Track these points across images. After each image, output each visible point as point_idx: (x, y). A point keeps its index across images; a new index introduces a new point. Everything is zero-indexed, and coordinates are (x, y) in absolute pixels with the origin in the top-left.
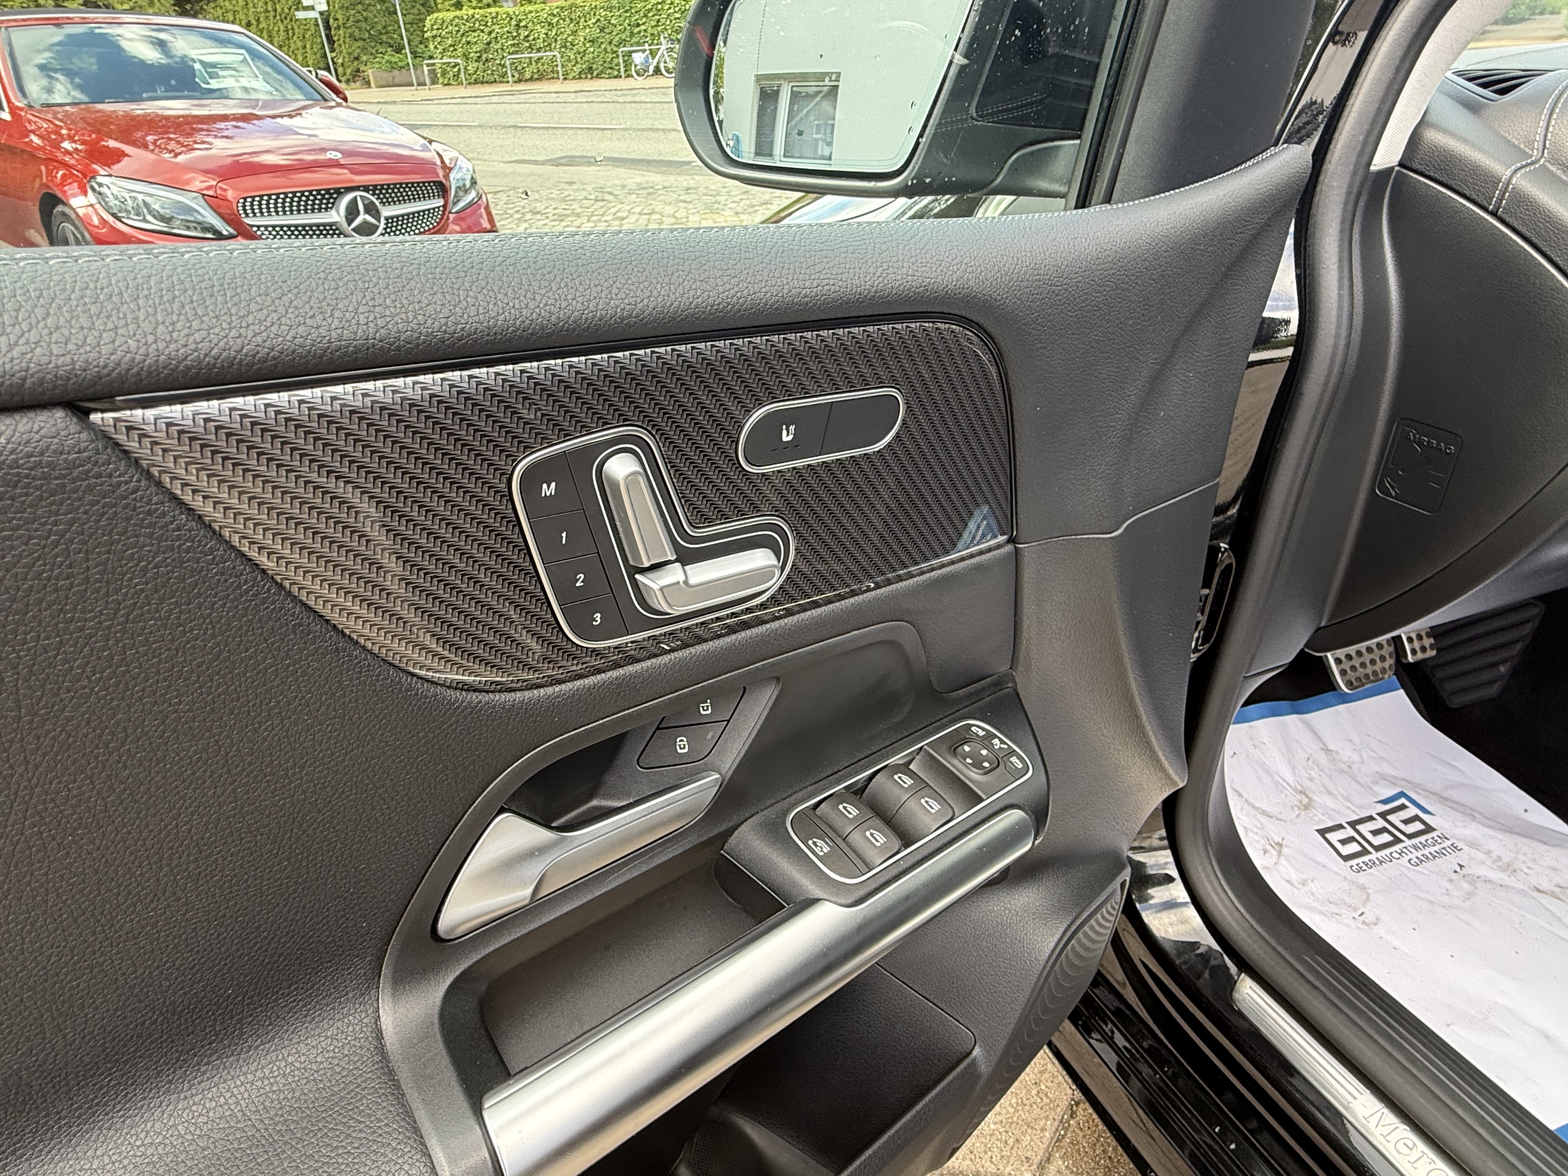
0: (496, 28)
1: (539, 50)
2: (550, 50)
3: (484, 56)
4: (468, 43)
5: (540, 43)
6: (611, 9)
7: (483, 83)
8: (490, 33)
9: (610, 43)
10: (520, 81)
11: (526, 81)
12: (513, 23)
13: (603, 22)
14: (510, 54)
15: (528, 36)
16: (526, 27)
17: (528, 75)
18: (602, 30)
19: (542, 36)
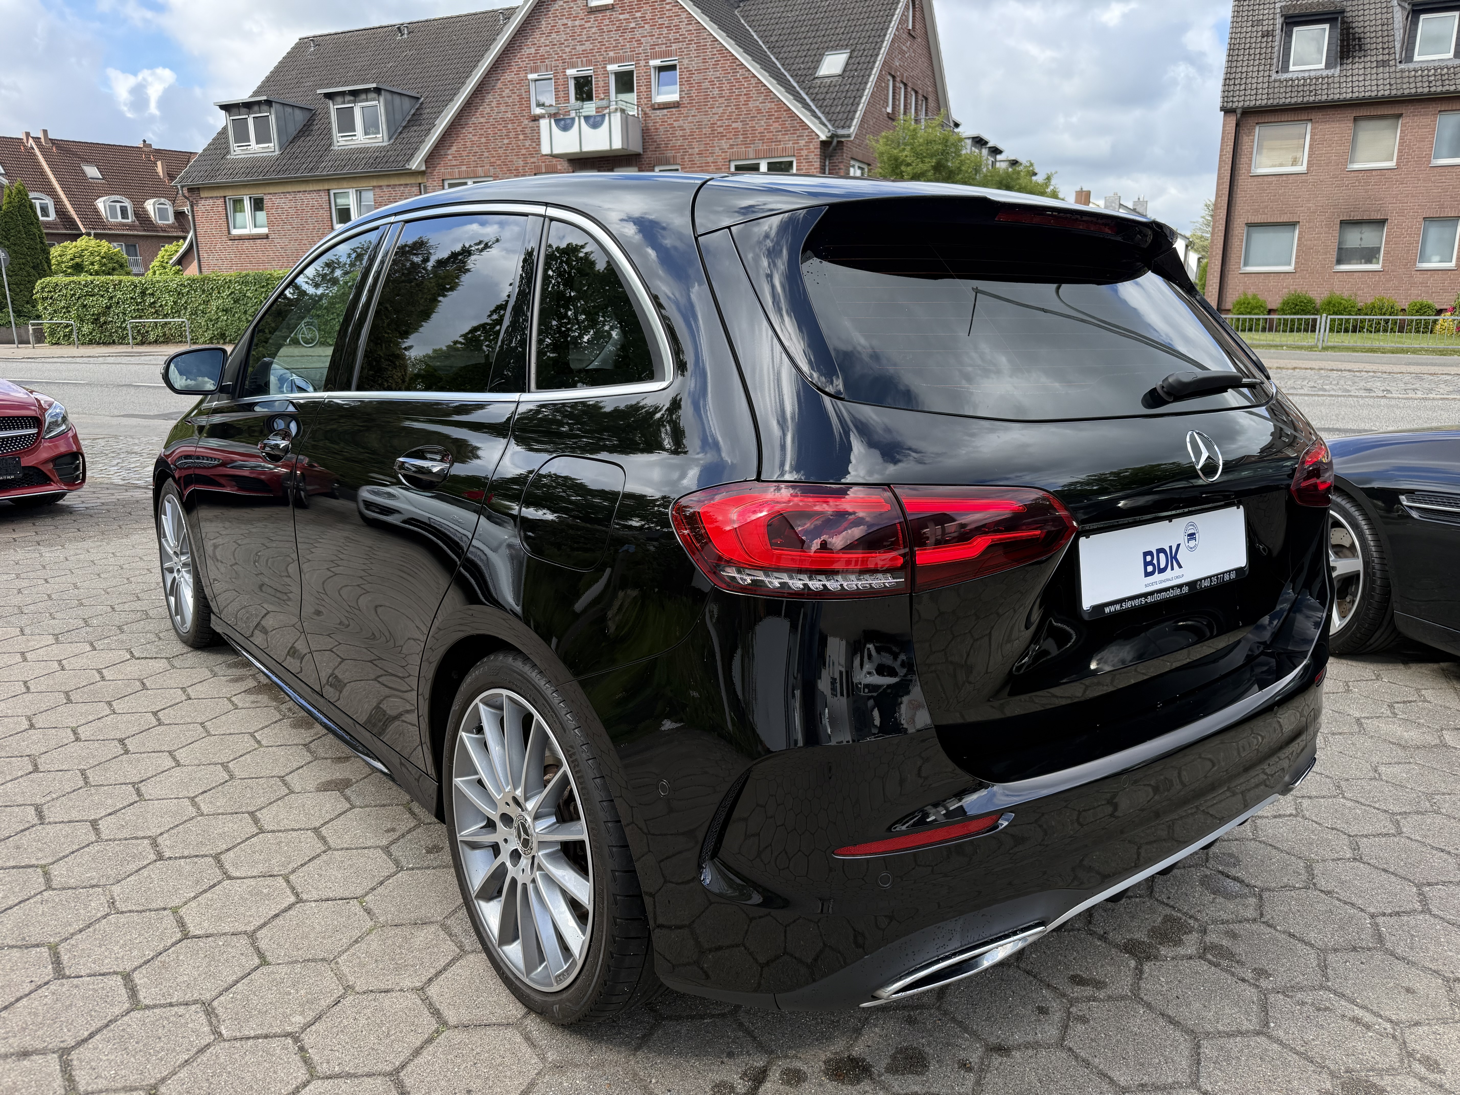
0: (119, 294)
1: (166, 316)
2: (179, 317)
3: (102, 320)
4: (85, 306)
5: (168, 309)
6: (246, 283)
7: (99, 344)
8: (111, 298)
9: (245, 312)
10: (142, 343)
11: (150, 343)
12: (138, 291)
13: (238, 295)
14: (133, 318)
15: (154, 303)
16: (152, 294)
17: (152, 337)
18: (236, 301)
19: (171, 303)
